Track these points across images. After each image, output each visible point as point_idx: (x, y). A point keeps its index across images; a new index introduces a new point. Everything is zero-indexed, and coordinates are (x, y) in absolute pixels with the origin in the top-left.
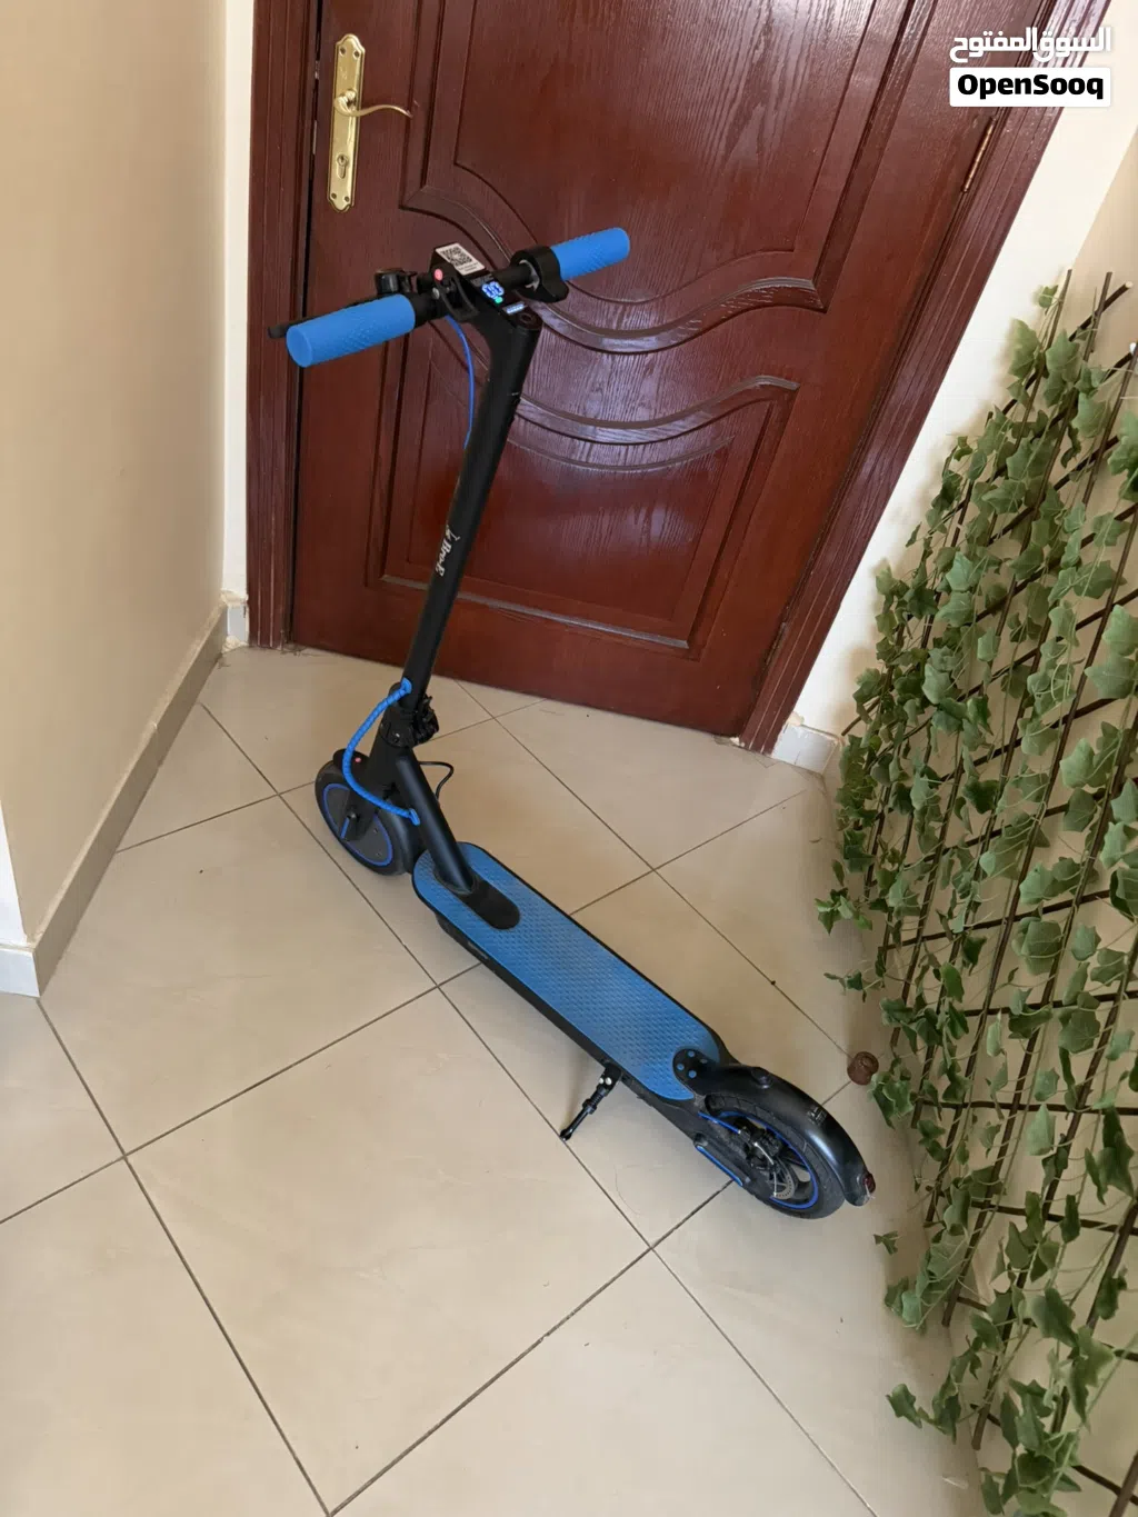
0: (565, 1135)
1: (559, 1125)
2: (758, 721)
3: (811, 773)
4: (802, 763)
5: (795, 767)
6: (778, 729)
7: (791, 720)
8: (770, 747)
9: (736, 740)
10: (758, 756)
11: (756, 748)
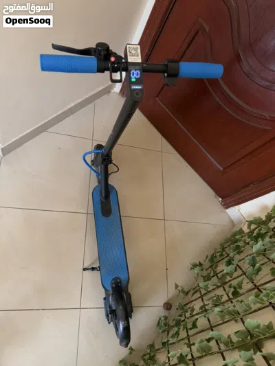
0: (84, 269)
1: (86, 266)
2: (229, 200)
3: (232, 221)
4: (232, 217)
5: (229, 217)
6: (232, 206)
7: (237, 207)
8: (227, 208)
9: (220, 199)
10: (222, 207)
11: (224, 205)
